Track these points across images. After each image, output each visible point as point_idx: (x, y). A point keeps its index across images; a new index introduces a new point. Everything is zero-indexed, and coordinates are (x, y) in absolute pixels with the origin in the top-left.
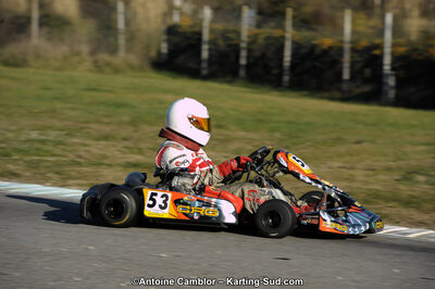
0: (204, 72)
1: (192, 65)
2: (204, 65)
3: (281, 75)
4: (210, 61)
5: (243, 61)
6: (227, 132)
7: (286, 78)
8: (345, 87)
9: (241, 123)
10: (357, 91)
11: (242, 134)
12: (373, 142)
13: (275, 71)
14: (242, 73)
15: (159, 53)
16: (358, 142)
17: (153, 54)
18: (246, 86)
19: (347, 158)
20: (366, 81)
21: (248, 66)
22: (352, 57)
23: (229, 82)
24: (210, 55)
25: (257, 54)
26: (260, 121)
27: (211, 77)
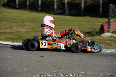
0: (17, 7)
1: (14, 5)
2: (17, 5)
3: (38, 8)
4: (19, 4)
5: (28, 4)
6: (25, 24)
7: (40, 9)
8: (55, 11)
9: (28, 21)
10: (58, 12)
11: (29, 24)
12: (64, 25)
13: (37, 7)
14: (28, 7)
15: (4, 2)
16: (60, 25)
17: (3, 2)
18: (29, 11)
19: (57, 30)
20: (61, 9)
21: (29, 6)
22: (57, 3)
23: (24, 10)
24: (19, 3)
25: (31, 2)
26: (34, 20)
27: (19, 9)
